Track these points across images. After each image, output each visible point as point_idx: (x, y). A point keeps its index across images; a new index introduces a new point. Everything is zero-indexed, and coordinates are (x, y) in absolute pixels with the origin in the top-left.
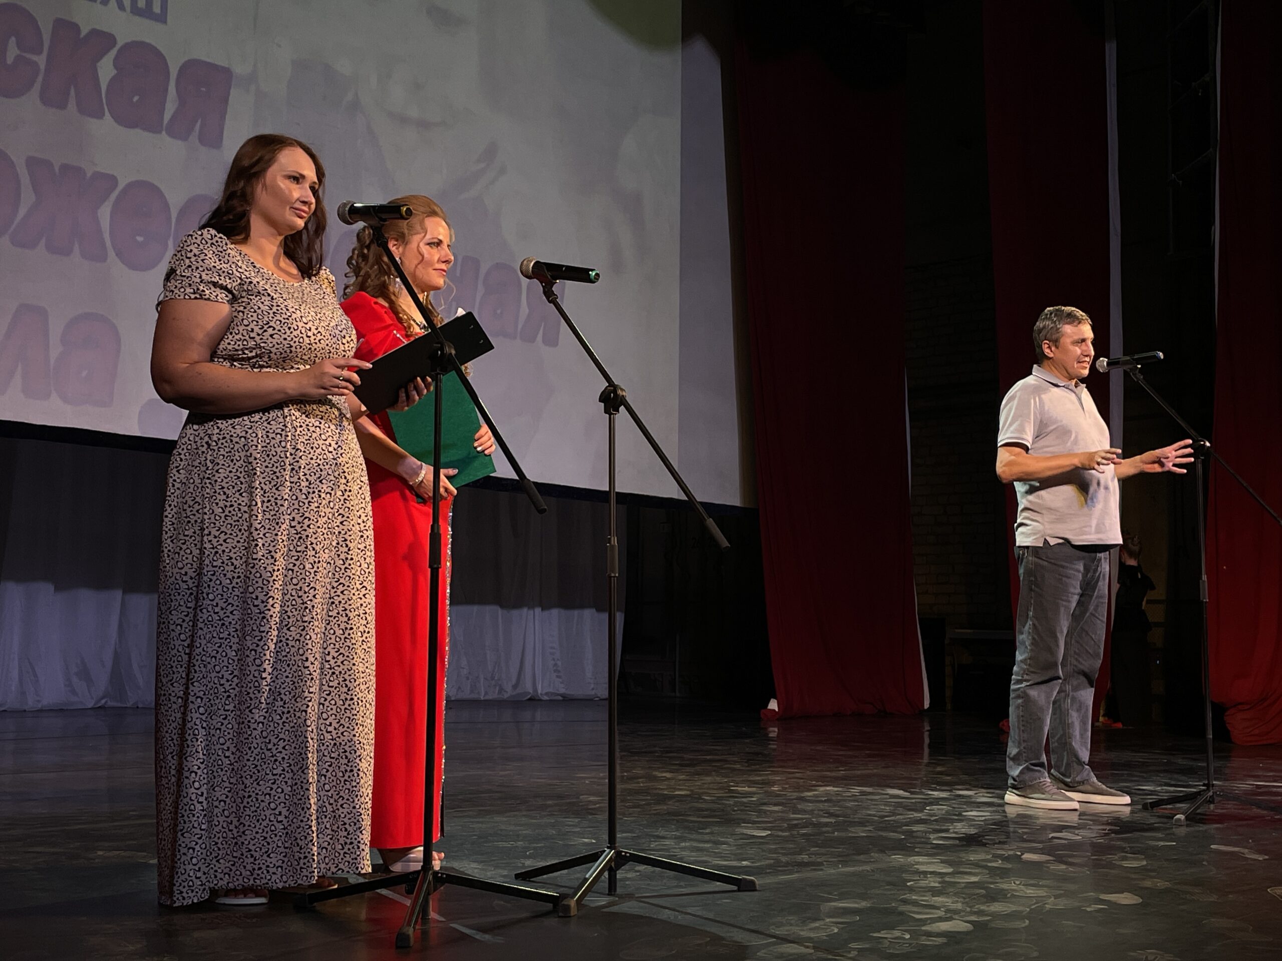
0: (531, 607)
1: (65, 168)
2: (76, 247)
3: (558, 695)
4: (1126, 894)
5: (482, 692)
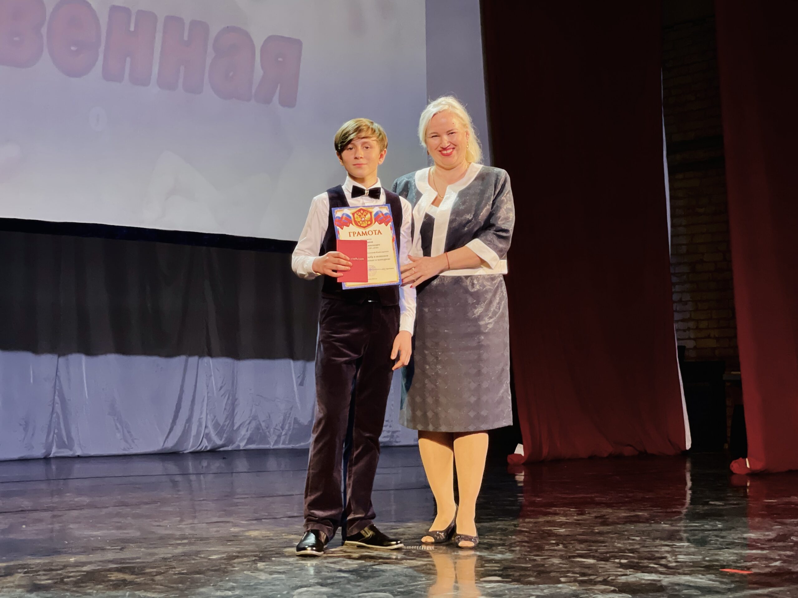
5: (272, 444)
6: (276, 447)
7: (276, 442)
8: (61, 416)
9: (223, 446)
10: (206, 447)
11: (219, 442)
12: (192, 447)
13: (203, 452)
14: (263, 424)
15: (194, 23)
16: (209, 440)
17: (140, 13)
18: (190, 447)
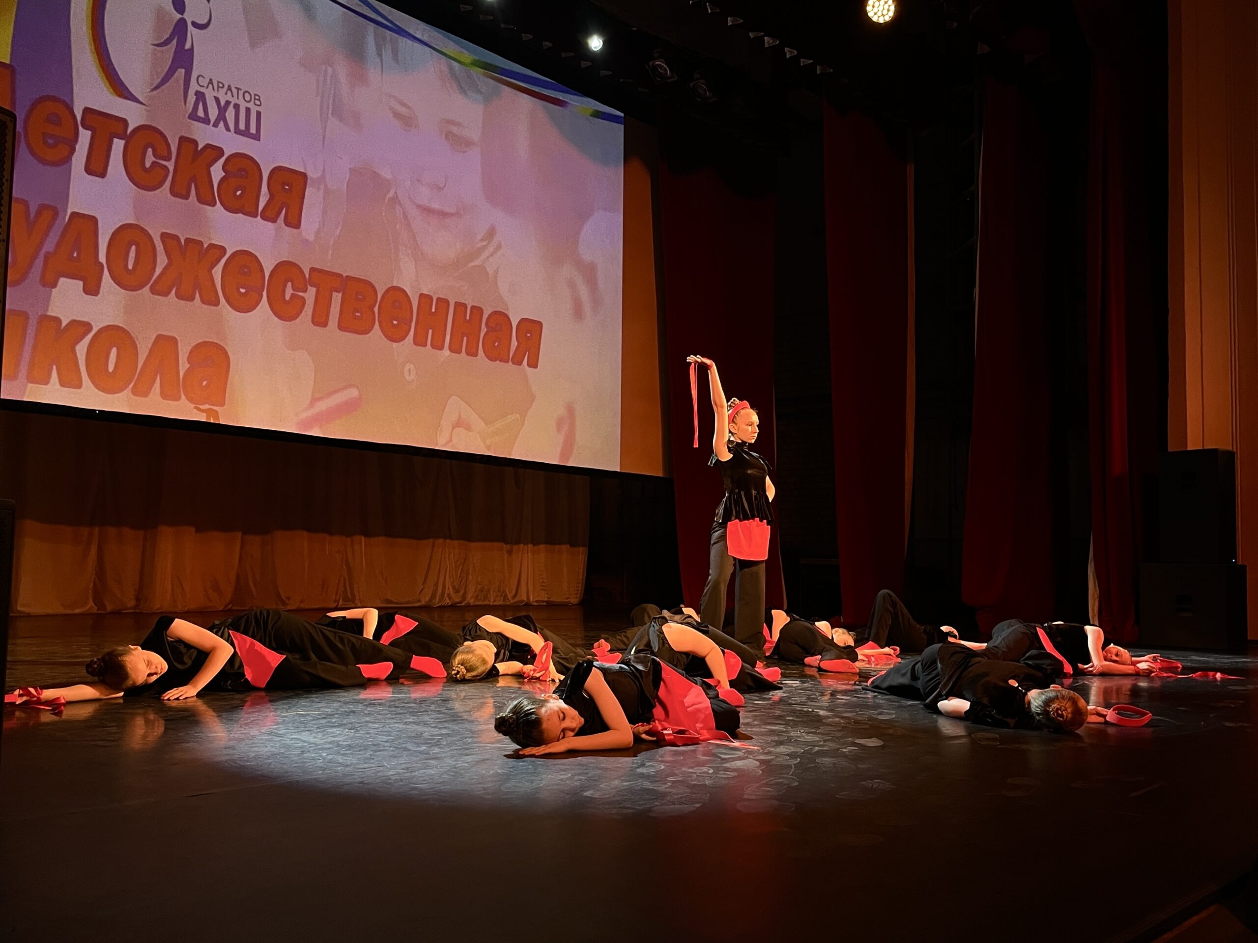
0: (526, 544)
1: (188, 240)
2: (197, 296)
3: (544, 602)
4: (874, 739)
5: (492, 600)
6: (495, 603)
7: (495, 601)
8: (347, 580)
9: (458, 603)
10: (448, 603)
11: (457, 600)
12: (438, 603)
13: (446, 606)
14: (486, 588)
15: (473, 307)
16: (450, 598)
17: (438, 299)
18: (436, 603)
